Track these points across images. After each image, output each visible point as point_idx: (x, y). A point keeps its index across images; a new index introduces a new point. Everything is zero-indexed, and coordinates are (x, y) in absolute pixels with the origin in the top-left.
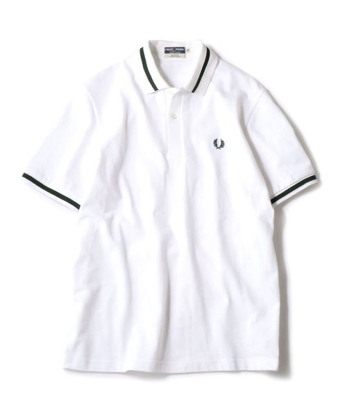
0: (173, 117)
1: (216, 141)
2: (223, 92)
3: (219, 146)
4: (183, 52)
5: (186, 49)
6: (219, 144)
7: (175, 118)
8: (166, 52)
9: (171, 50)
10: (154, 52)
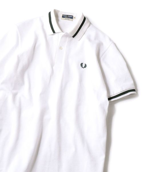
0: (60, 48)
1: (82, 64)
2: (90, 40)
3: (83, 67)
4: (72, 18)
5: (74, 17)
6: (84, 66)
7: (61, 49)
8: (63, 17)
9: (66, 16)
10: (57, 16)
